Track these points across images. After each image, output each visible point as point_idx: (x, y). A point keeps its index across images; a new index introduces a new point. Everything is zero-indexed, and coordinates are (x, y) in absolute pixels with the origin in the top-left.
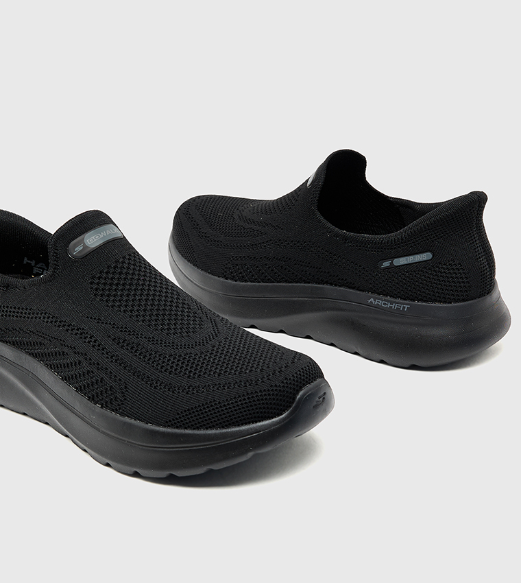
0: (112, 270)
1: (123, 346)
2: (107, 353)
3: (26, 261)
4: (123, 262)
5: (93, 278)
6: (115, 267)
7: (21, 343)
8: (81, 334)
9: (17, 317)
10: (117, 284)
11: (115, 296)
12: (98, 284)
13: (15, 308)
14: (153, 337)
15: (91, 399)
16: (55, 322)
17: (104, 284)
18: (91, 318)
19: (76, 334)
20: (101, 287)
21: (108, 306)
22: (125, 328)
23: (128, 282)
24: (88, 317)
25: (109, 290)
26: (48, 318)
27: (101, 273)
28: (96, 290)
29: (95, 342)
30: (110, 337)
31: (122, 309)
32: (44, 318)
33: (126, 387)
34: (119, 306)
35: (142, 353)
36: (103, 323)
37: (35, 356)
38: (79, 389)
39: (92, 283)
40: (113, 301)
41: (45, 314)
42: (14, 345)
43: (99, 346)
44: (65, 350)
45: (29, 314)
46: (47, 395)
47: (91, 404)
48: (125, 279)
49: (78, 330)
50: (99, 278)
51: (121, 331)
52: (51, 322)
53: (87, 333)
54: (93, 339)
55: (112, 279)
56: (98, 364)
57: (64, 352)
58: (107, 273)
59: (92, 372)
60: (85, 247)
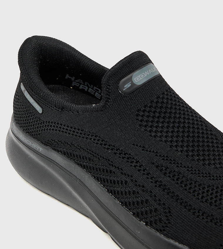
0: (154, 105)
1: (166, 173)
2: (152, 178)
3: (67, 76)
4: (163, 98)
5: (138, 111)
6: (157, 102)
7: (71, 154)
8: (128, 158)
9: (69, 134)
10: (158, 117)
11: (157, 127)
12: (142, 116)
13: (68, 127)
14: (191, 167)
15: (136, 215)
16: (105, 145)
17: (148, 116)
18: (137, 145)
19: (123, 158)
20: (145, 118)
21: (151, 136)
22: (167, 156)
23: (168, 115)
24: (134, 145)
25: (152, 122)
26: (98, 140)
27: (145, 106)
28: (141, 121)
29: (140, 166)
30: (153, 163)
31: (164, 139)
32: (94, 140)
33: (170, 212)
34: (160, 137)
35: (182, 181)
36: (147, 150)
37: (83, 167)
38: (124, 204)
39: (137, 115)
40: (156, 132)
41: (96, 136)
42: (65, 154)
43: (144, 170)
44: (113, 169)
45: (81, 134)
46: (93, 201)
47: (136, 220)
48: (165, 113)
49: (125, 154)
50: (144, 111)
51: (163, 159)
52: (101, 144)
53: (133, 158)
54: (138, 164)
55: (154, 112)
56: (143, 187)
57: (111, 171)
58: (150, 107)
59: (138, 193)
60: (133, 84)
